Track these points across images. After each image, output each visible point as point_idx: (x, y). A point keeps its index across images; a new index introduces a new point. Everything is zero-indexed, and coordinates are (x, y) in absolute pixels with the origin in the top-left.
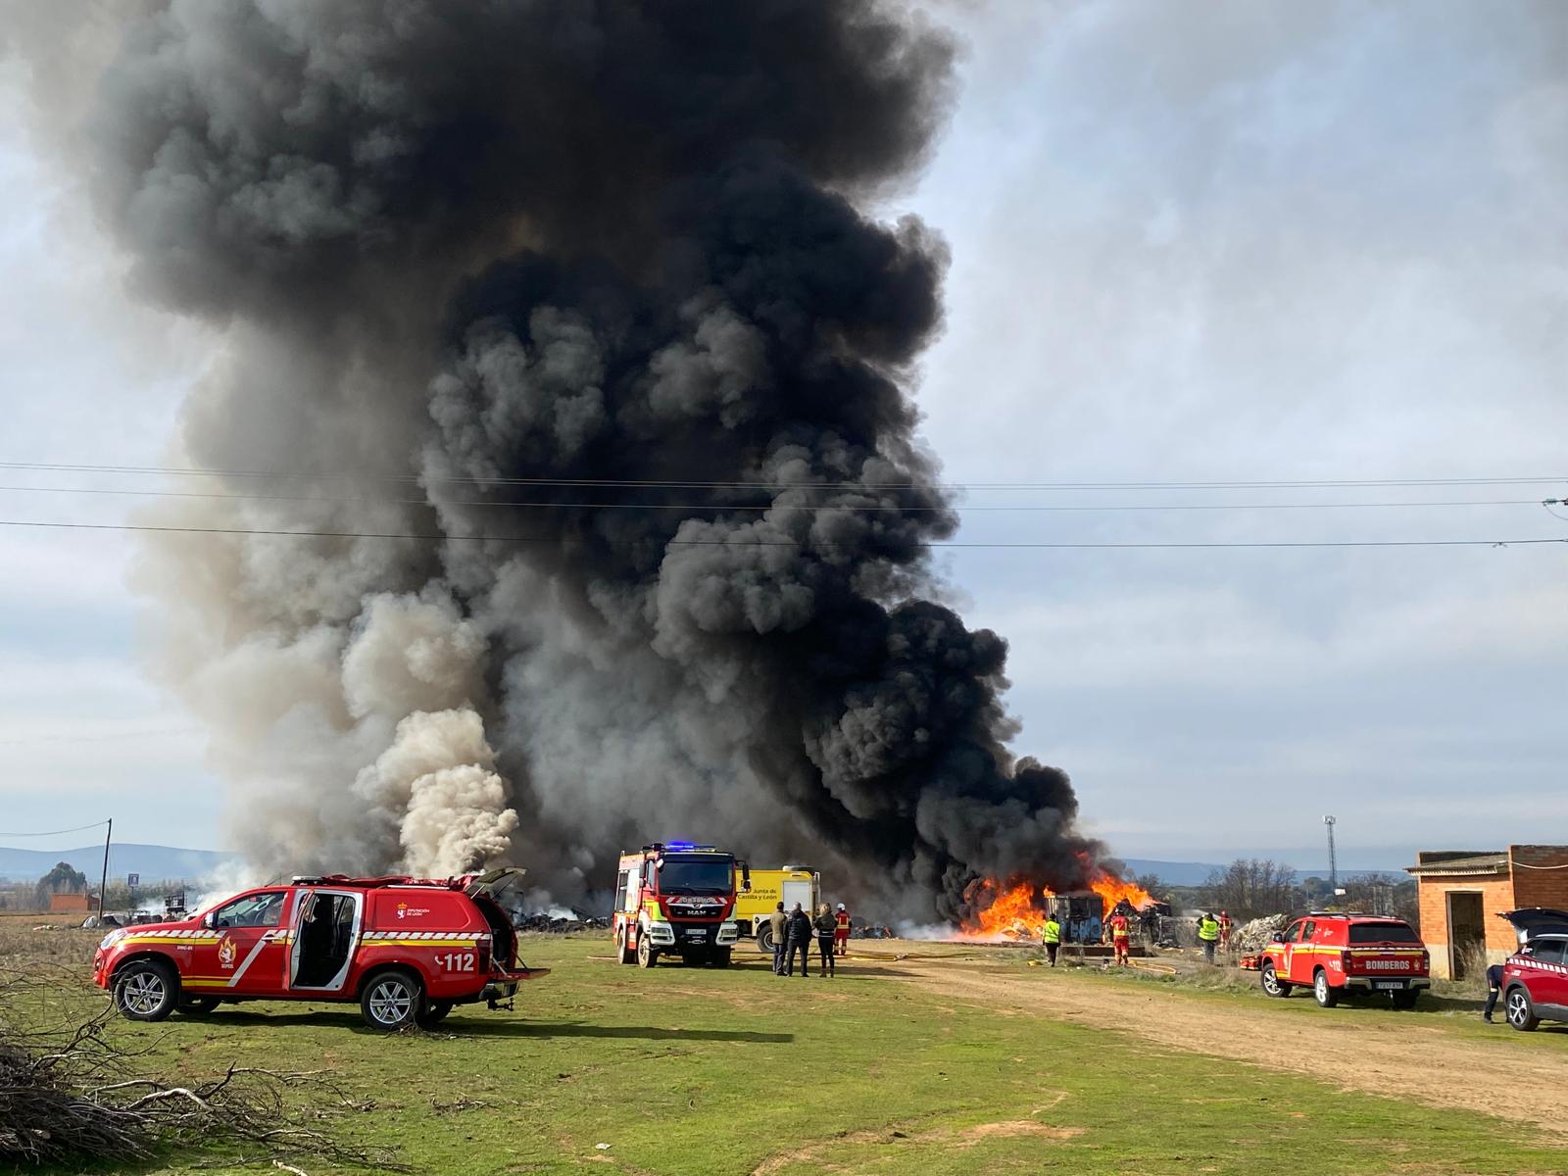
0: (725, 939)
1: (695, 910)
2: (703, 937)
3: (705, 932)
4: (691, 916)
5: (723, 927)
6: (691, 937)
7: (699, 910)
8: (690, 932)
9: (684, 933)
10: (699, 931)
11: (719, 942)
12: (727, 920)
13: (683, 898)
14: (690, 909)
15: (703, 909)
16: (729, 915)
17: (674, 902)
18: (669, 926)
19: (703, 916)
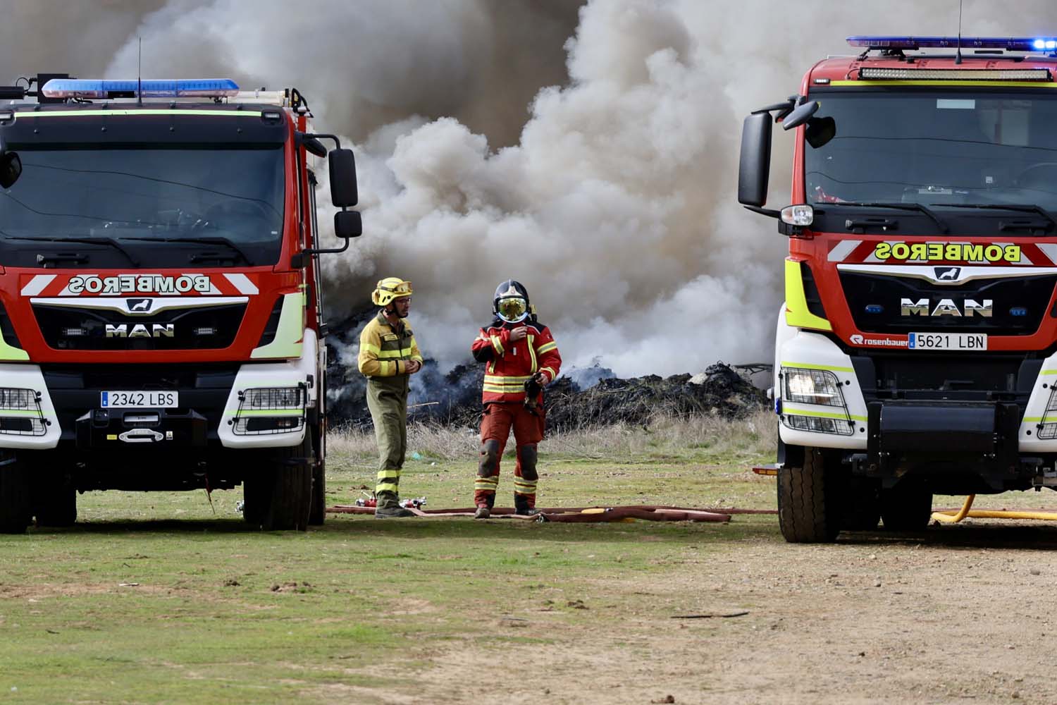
0: (256, 424)
1: (131, 321)
2: (167, 419)
3: (172, 399)
4: (118, 342)
5: (246, 379)
6: (118, 421)
7: (148, 321)
8: (114, 399)
9: (95, 405)
10: (149, 399)
11: (228, 435)
12: (257, 353)
13: (85, 279)
14: (115, 316)
15: (164, 316)
16: (268, 338)
17: (50, 291)
18: (34, 380)
19: (162, 342)
